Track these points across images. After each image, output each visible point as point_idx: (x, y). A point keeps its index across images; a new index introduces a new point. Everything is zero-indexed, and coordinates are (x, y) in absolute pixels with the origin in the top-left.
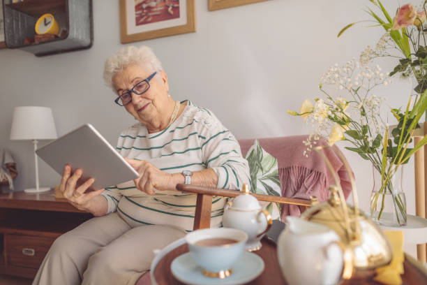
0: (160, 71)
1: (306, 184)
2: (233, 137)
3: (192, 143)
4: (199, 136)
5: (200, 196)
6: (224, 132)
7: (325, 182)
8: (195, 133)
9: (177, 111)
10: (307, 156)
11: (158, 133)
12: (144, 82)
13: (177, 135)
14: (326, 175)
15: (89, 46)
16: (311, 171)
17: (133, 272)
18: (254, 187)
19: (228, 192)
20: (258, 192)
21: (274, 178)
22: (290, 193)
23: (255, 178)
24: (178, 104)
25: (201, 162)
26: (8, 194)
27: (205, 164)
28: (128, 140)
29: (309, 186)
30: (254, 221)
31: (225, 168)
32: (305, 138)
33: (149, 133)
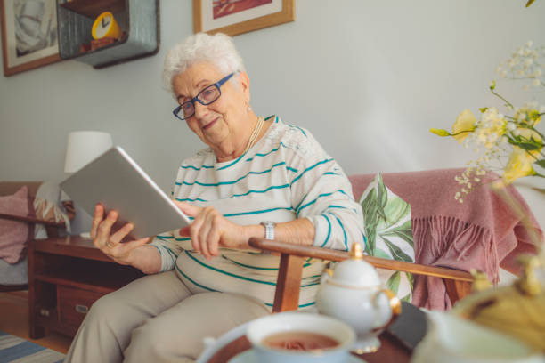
0: (239, 71)
1: (457, 244)
2: (340, 171)
3: (277, 177)
4: (288, 168)
5: (285, 257)
6: (326, 161)
7: (491, 243)
8: (282, 163)
9: (258, 130)
10: (461, 201)
11: (229, 163)
12: (214, 87)
13: (257, 165)
14: (493, 231)
15: (155, 52)
16: (467, 225)
17: (186, 359)
18: (370, 247)
19: (328, 253)
20: (377, 254)
21: (405, 233)
22: (430, 257)
23: (374, 232)
24: (262, 121)
25: (289, 206)
26: (64, 238)
27: (296, 210)
28: (191, 171)
29: (462, 249)
30: (367, 305)
31: (326, 217)
32: (459, 172)
33: (218, 161)
